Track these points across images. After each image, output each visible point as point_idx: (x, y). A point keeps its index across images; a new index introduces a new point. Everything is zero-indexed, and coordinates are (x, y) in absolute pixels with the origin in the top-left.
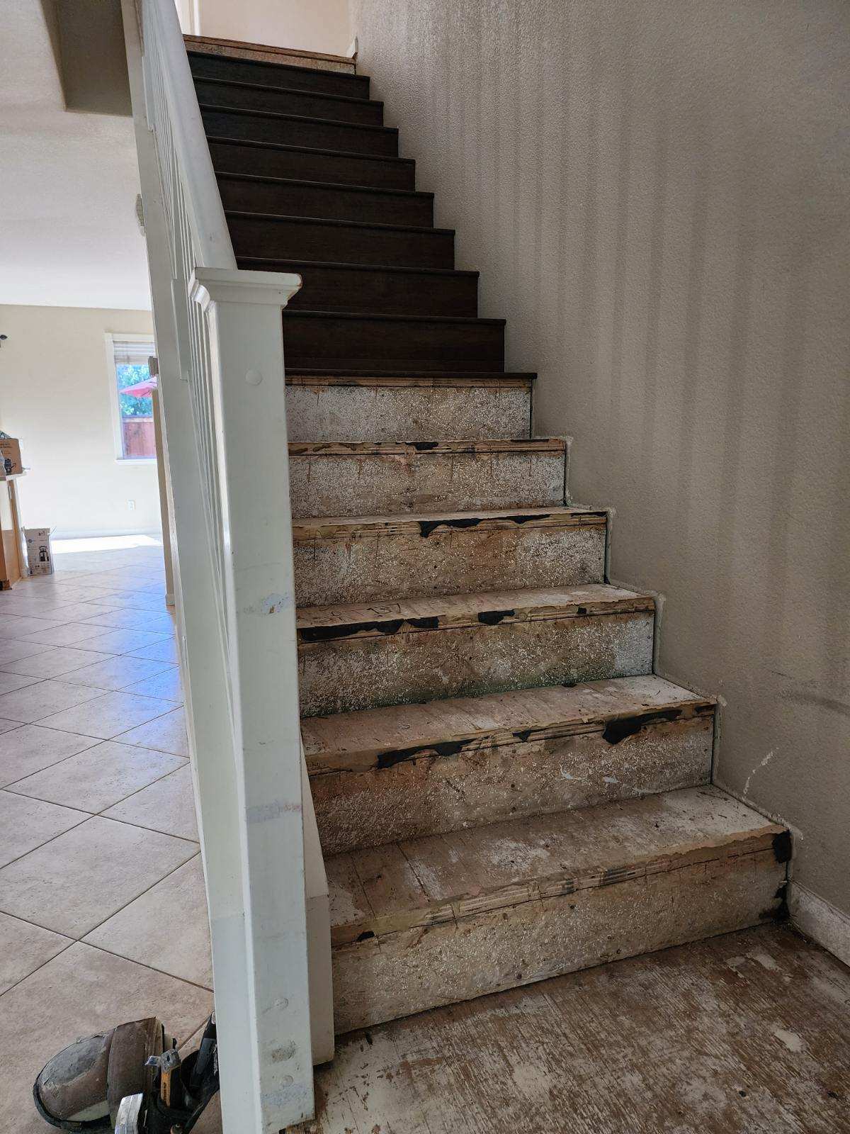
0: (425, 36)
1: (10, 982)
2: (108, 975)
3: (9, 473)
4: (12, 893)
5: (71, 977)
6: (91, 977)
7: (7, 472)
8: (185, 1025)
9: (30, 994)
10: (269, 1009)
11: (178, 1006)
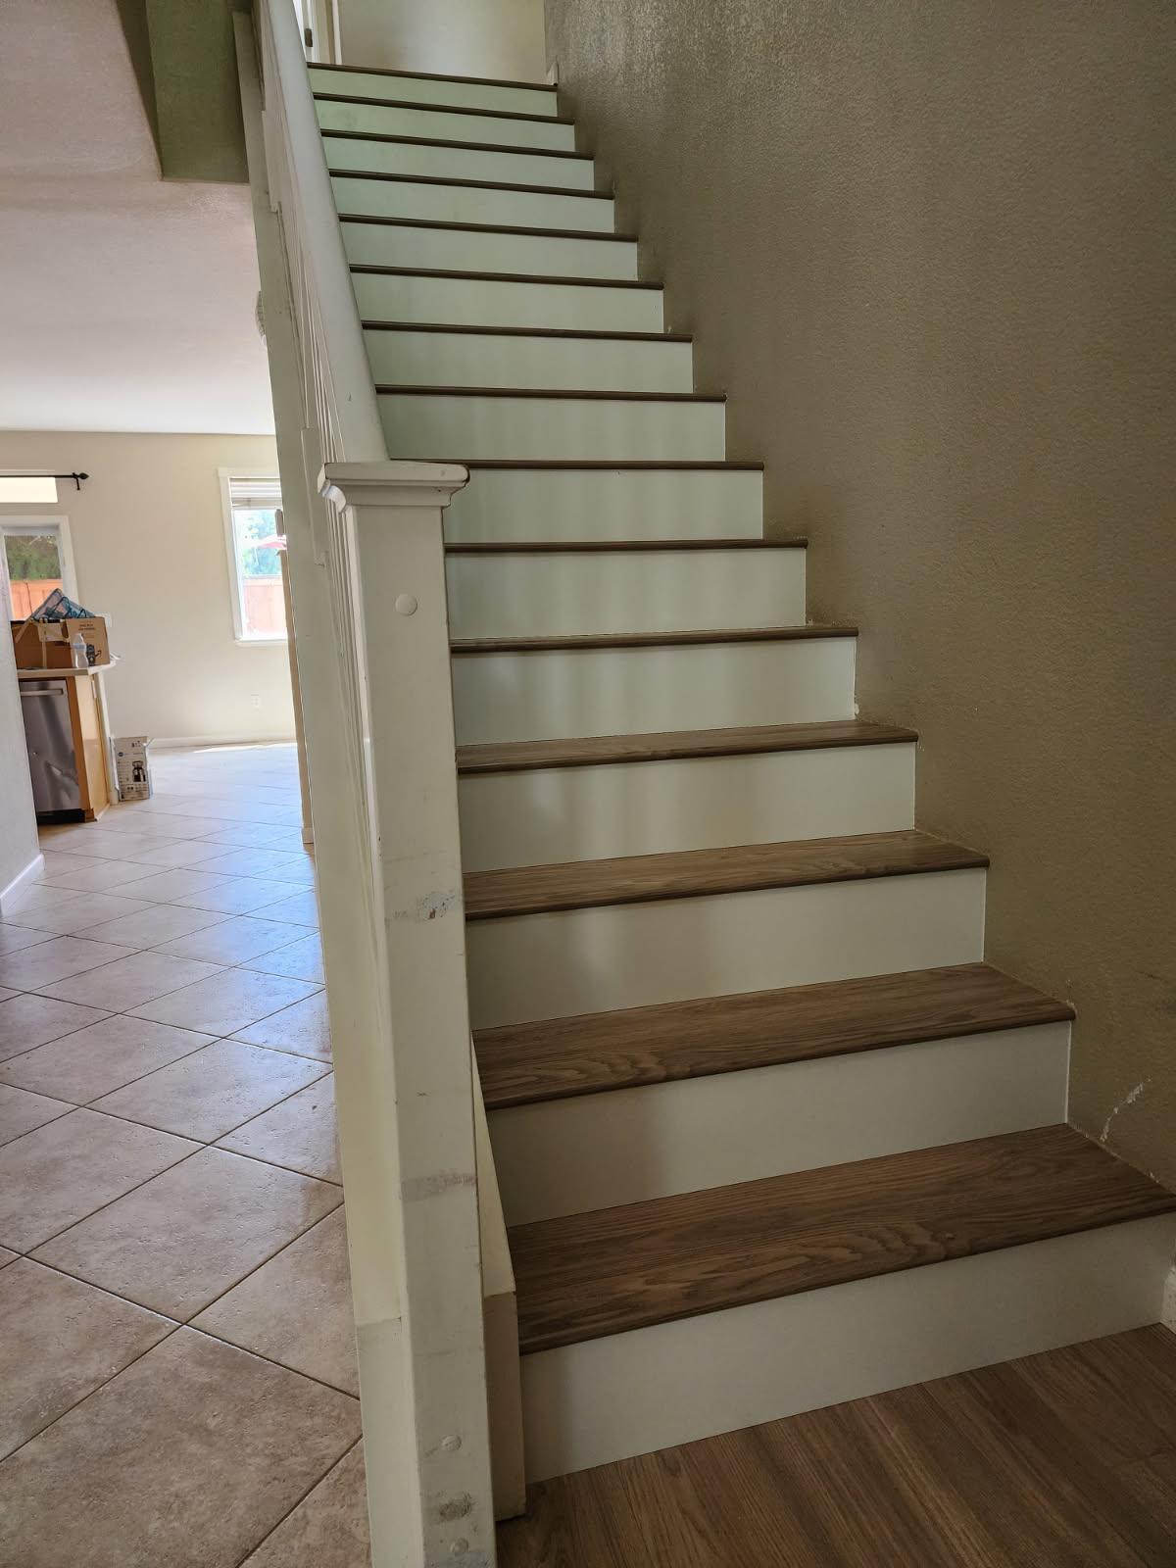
0: (649, 65)
1: (94, 1381)
2: (224, 1375)
3: (92, 664)
4: (97, 1256)
5: (175, 1376)
6: (202, 1376)
7: (90, 662)
8: (328, 1447)
9: (121, 1397)
10: (435, 1449)
11: (318, 1420)
